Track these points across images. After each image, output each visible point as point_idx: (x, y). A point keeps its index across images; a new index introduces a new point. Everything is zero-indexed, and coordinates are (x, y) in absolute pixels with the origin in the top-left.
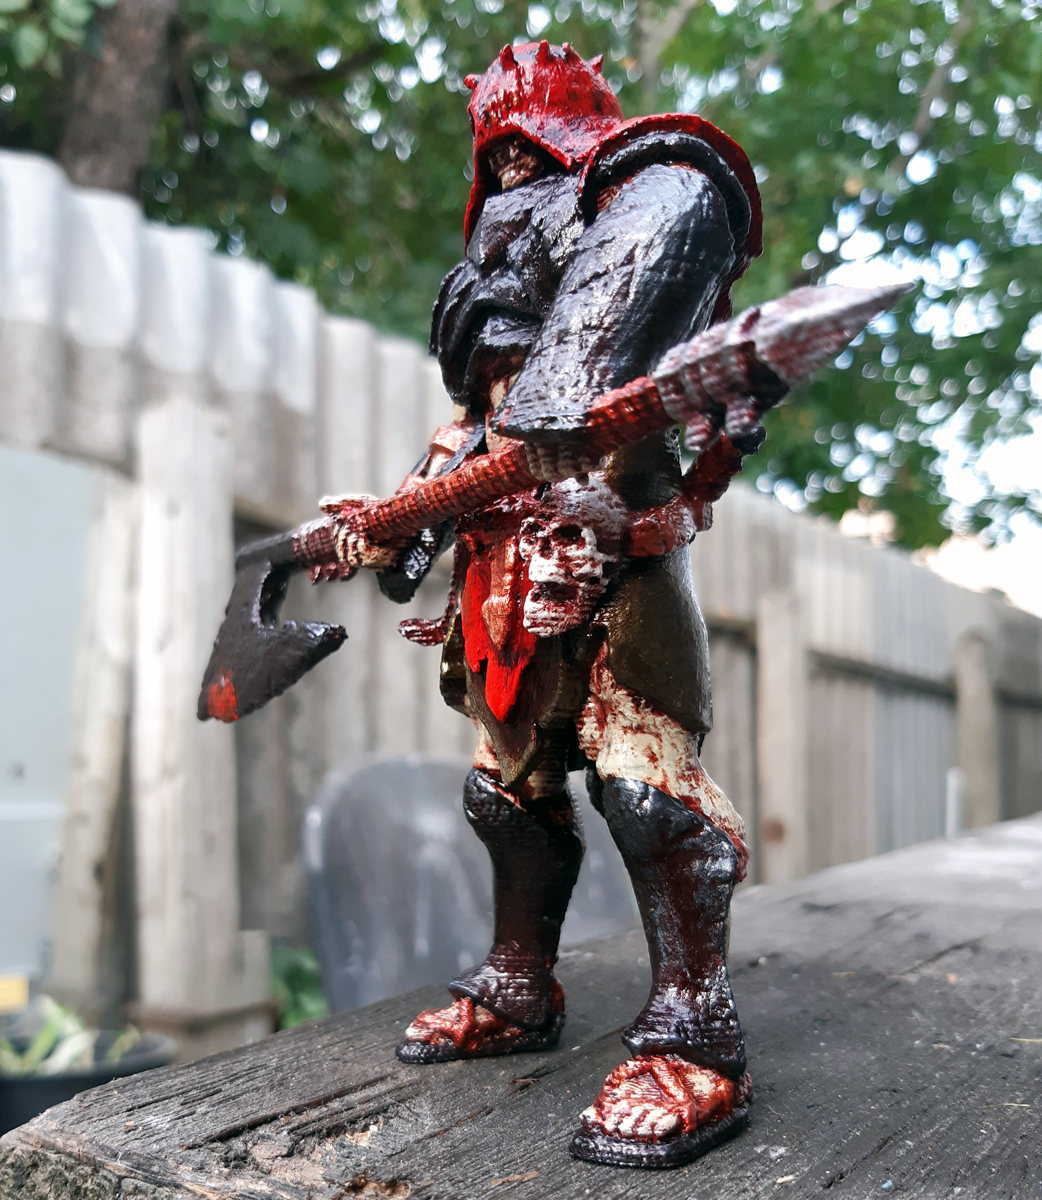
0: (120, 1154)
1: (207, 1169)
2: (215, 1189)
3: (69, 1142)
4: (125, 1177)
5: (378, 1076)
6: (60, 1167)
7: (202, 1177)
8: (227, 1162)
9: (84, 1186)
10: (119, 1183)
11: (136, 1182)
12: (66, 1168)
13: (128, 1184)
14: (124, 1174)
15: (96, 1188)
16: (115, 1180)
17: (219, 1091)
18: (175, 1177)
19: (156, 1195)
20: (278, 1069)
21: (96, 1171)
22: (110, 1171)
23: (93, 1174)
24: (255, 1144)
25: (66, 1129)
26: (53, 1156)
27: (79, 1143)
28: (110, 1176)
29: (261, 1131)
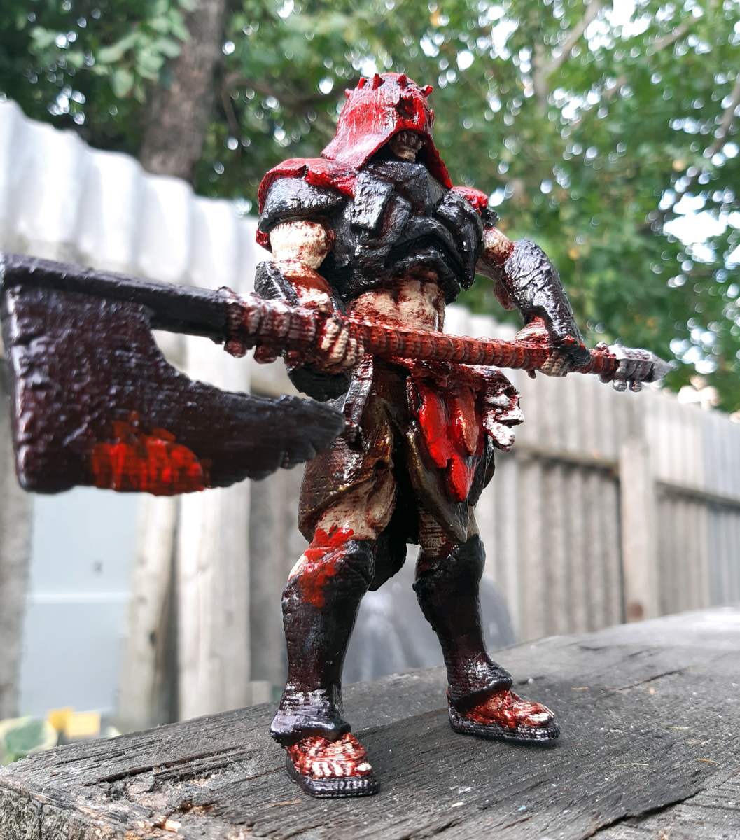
0: (44, 789)
1: (94, 798)
2: (96, 810)
3: (16, 783)
4: (46, 804)
5: (232, 746)
6: (9, 799)
7: (89, 803)
8: (109, 794)
9: (22, 811)
10: (42, 808)
11: (51, 807)
12: (13, 799)
13: (46, 809)
14: (44, 802)
15: (29, 812)
16: (39, 806)
17: (124, 754)
18: (73, 803)
19: (62, 814)
20: (170, 742)
21: (30, 800)
22: (38, 800)
23: (28, 803)
24: (131, 785)
25: (15, 775)
26: (6, 792)
27: (22, 783)
28: (37, 804)
29: (138, 777)
